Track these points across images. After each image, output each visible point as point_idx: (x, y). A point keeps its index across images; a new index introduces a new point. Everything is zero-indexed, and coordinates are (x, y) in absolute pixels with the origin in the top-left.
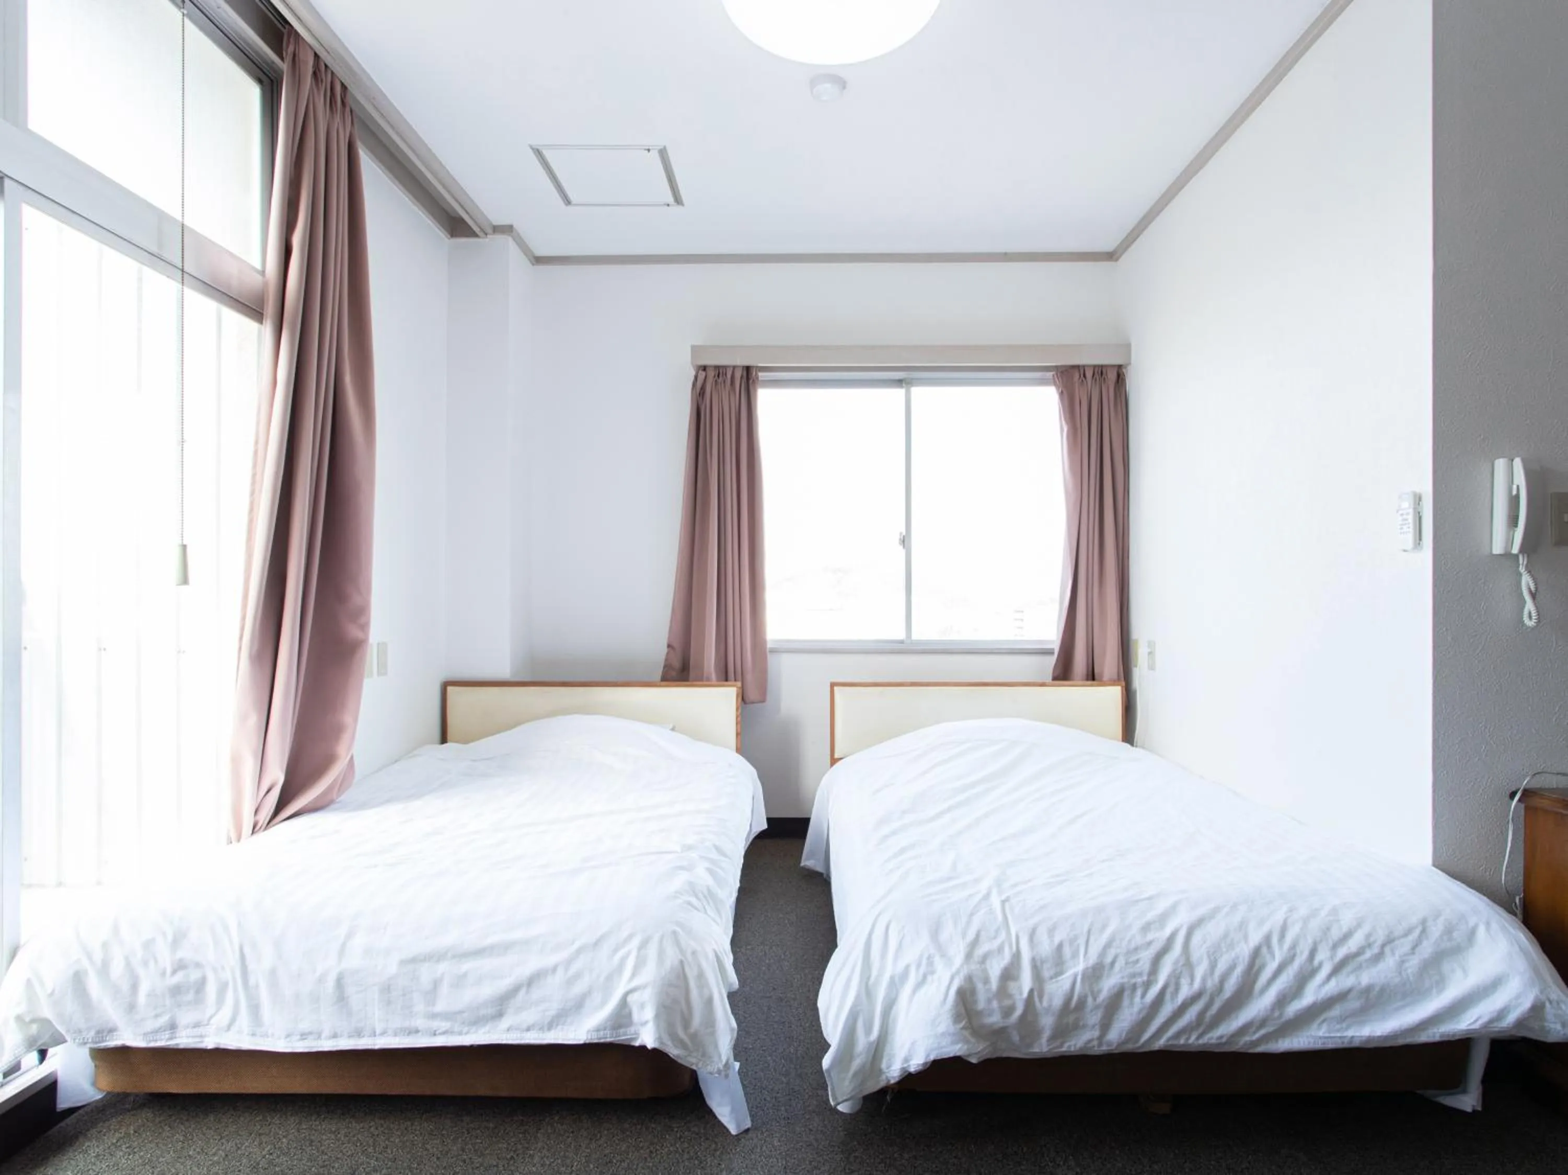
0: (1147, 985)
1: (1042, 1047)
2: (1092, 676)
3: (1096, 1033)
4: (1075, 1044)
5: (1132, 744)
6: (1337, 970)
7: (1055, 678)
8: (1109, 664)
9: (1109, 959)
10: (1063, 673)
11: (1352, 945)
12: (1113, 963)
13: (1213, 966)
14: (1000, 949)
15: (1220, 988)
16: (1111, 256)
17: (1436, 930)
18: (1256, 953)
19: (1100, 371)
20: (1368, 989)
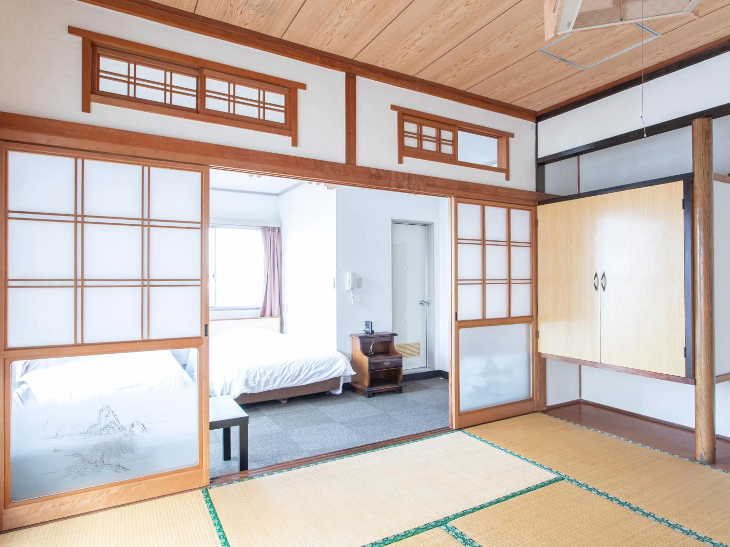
0: (281, 375)
1: (262, 390)
2: (271, 315)
3: (271, 386)
4: (268, 388)
5: (282, 333)
6: (315, 368)
7: (261, 316)
8: (276, 311)
9: (274, 371)
10: (263, 314)
11: (318, 364)
12: (275, 372)
13: (294, 370)
14: (253, 372)
15: (295, 374)
16: (277, 195)
17: (332, 360)
18: (302, 367)
19: (274, 229)
20: (320, 371)
